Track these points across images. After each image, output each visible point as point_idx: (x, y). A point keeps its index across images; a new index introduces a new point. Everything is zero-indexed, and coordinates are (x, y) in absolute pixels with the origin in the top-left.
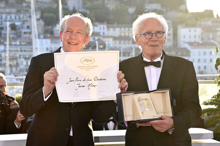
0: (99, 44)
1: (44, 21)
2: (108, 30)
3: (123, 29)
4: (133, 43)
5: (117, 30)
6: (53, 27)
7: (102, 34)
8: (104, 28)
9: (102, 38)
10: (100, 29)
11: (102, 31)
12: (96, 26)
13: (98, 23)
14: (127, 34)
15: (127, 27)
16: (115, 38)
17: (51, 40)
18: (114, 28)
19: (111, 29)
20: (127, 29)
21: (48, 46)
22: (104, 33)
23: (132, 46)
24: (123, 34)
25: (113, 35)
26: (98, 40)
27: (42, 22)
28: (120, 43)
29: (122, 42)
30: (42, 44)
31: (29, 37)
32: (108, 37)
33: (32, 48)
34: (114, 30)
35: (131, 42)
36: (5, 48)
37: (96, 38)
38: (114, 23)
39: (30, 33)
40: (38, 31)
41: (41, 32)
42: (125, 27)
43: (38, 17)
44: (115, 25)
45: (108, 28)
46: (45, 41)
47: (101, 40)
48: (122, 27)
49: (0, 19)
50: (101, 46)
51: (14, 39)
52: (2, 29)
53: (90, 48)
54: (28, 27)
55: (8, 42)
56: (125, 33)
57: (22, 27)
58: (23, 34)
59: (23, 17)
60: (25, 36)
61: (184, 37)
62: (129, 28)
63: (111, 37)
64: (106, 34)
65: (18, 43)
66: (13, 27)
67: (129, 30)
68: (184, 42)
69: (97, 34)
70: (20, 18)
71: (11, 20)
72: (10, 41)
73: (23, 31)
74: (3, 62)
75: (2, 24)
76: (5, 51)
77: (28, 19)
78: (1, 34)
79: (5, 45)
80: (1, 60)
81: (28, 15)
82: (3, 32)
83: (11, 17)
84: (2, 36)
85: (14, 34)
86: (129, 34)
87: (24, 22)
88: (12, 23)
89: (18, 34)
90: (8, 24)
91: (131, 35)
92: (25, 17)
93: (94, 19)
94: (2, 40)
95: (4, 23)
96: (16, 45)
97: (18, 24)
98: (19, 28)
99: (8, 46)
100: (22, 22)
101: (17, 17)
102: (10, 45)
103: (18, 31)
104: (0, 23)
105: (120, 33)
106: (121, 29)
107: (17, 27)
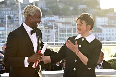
0: (55, 26)
2: (59, 19)
3: (67, 18)
4: (73, 25)
5: (64, 19)
7: (56, 21)
8: (57, 18)
9: (56, 23)
10: (55, 18)
11: (56, 19)
12: (53, 17)
13: (54, 15)
15: (69, 17)
16: (63, 23)
18: (63, 17)
19: (61, 19)
20: (69, 18)
22: (57, 20)
23: (72, 27)
24: (67, 21)
26: (54, 24)
28: (66, 26)
29: (67, 25)
31: (18, 23)
32: (59, 22)
34: (62, 19)
35: (71, 25)
36: (5, 28)
37: (53, 23)
38: (62, 15)
39: (18, 21)
40: (23, 20)
42: (68, 17)
44: (63, 16)
45: (59, 17)
47: (56, 24)
49: (2, 14)
50: (56, 28)
51: (10, 24)
52: (3, 18)
53: (50, 28)
54: (17, 18)
55: (6, 26)
56: (68, 20)
57: (14, 18)
58: (14, 21)
59: (15, 12)
60: (16, 22)
61: (99, 22)
62: (70, 17)
63: (61, 22)
64: (58, 21)
65: (12, 26)
66: (9, 18)
67: (70, 19)
68: (99, 25)
69: (54, 21)
70: (13, 13)
71: (8, 14)
72: (8, 25)
73: (15, 19)
74: (4, 36)
75: (3, 16)
76: (5, 30)
77: (17, 13)
78: (3, 21)
79: (5, 27)
80: (3, 35)
81: (17, 11)
82: (4, 20)
83: (8, 13)
84: (4, 22)
85: (9, 21)
86: (70, 21)
87: (15, 15)
88: (9, 15)
89: (12, 21)
90: (7, 16)
91: (71, 21)
92: (16, 12)
93: (52, 13)
94: (3, 25)
95: (4, 15)
96: (11, 27)
97: (12, 16)
98: (13, 18)
99: (7, 28)
100: (14, 15)
101: (12, 12)
102: (8, 27)
103: (12, 20)
104: (2, 15)
105: (66, 20)
106: (66, 19)
107: (12, 18)
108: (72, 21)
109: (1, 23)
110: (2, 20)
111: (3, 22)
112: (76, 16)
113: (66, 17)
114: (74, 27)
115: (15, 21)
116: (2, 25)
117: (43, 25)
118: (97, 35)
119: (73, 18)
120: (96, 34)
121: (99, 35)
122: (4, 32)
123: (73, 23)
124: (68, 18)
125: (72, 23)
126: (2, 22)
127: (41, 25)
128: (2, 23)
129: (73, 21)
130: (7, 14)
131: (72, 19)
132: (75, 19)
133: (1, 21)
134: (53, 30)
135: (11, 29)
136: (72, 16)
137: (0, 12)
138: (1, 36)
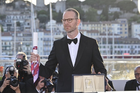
1: (40, 20)
2: (83, 26)
3: (93, 25)
4: (101, 34)
5: (90, 26)
6: (45, 24)
14: (96, 29)
15: (96, 24)
16: (88, 32)
17: (44, 33)
18: (87, 24)
19: (85, 25)
20: (96, 25)
21: (42, 37)
22: (80, 28)
23: (100, 37)
24: (93, 29)
25: (87, 29)
27: (38, 21)
28: (91, 35)
29: (93, 34)
31: (29, 31)
33: (31, 38)
34: (87, 26)
35: (99, 34)
36: (13, 38)
38: (87, 21)
39: (30, 28)
40: (36, 27)
42: (95, 24)
43: (36, 17)
44: (88, 22)
45: (83, 24)
46: (40, 33)
48: (93, 24)
51: (19, 32)
52: (11, 25)
54: (28, 24)
55: (15, 35)
56: (95, 28)
57: (24, 24)
59: (25, 17)
60: (27, 30)
61: (136, 30)
62: (98, 24)
63: (85, 30)
64: (82, 29)
65: (21, 35)
66: (18, 24)
67: (97, 26)
68: (136, 34)
70: (23, 18)
71: (17, 19)
72: (17, 34)
73: (25, 26)
74: (11, 48)
75: (10, 22)
76: (13, 40)
77: (29, 19)
78: (10, 29)
79: (13, 36)
80: (10, 47)
81: (28, 16)
82: (12, 27)
83: (17, 17)
85: (19, 29)
86: (97, 28)
87: (26, 20)
88: (18, 21)
89: (22, 29)
90: (15, 22)
91: (99, 29)
92: (26, 17)
94: (11, 33)
95: (12, 21)
97: (21, 22)
98: (23, 25)
99: (15, 37)
100: (24, 21)
101: (21, 17)
102: (17, 36)
103: (22, 27)
104: (9, 21)
106: (92, 25)
107: (21, 24)
108: (101, 29)
109: (8, 31)
110: (9, 27)
111: (10, 30)
112: (105, 22)
113: (92, 24)
114: (103, 37)
115: (26, 28)
116: (9, 33)
117: (61, 34)
118: (134, 47)
119: (102, 25)
120: (132, 46)
121: (136, 47)
122: (11, 43)
123: (102, 32)
124: (95, 25)
125: (100, 31)
126: (9, 29)
127: (60, 34)
128: (9, 31)
129: (102, 29)
131: (100, 26)
132: (104, 26)
133: (8, 29)
135: (20, 39)
136: (100, 22)
137: (7, 17)
138: (8, 48)
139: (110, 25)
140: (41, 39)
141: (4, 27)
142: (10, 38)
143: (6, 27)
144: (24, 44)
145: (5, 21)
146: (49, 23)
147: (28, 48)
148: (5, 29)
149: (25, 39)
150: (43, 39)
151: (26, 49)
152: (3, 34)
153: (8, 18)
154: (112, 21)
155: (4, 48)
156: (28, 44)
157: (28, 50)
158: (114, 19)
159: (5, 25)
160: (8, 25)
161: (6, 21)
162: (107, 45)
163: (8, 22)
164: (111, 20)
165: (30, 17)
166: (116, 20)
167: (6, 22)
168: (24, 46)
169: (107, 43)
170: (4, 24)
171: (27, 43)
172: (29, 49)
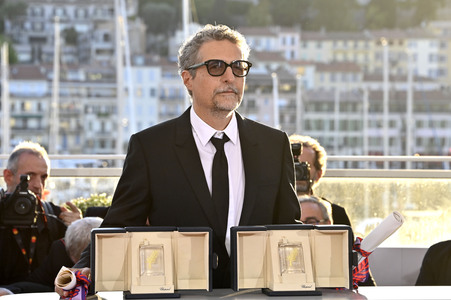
0: (282, 82)
1: (146, 22)
2: (305, 46)
3: (340, 44)
4: (367, 78)
5: (327, 45)
6: (167, 38)
7: (288, 56)
8: (293, 42)
9: (287, 67)
10: (284, 42)
11: (287, 49)
12: (275, 35)
13: (277, 29)
14: (351, 57)
15: (351, 38)
16: (320, 67)
17: (163, 70)
18: (320, 40)
19: (312, 45)
20: (351, 44)
21: (155, 85)
22: (293, 54)
23: (364, 86)
24: (340, 57)
25: (317, 59)
26: (279, 71)
27: (140, 26)
28: (333, 79)
29: (339, 76)
30: (139, 79)
31: (109, 62)
32: (303, 63)
33: (115, 89)
34: (319, 46)
35: (360, 76)
36: (50, 87)
37: (274, 66)
38: (317, 29)
39: (112, 52)
40: (131, 47)
41: (139, 50)
42: (345, 40)
43: (132, 11)
44: (323, 32)
45: (304, 40)
46: (146, 71)
47: (286, 72)
48: (340, 39)
49: (39, 19)
50: (287, 87)
51: (73, 67)
52: (43, 40)
53: (258, 91)
54: (107, 38)
55: (55, 75)
56: (345, 54)
57: (93, 37)
58: (93, 53)
59: (95, 13)
60: (100, 58)
62: (356, 40)
63: (311, 63)
64: (298, 56)
65: (81, 76)
66: (71, 37)
67: (356, 46)
69: (277, 56)
70: (86, 15)
71: (64, 18)
72: (62, 71)
73: (95, 46)
74: (45, 122)
75: (43, 28)
76: (49, 95)
77: (108, 18)
78: (40, 53)
79: (50, 81)
80: (39, 118)
81: (106, 7)
82: (46, 48)
83: (65, 13)
84: (44, 57)
86: (355, 55)
87: (97, 24)
88: (68, 26)
89: (83, 55)
91: (361, 58)
92: (99, 12)
93: (269, 18)
94: (43, 70)
95: (47, 26)
96: (76, 81)
97: (81, 28)
98: (86, 40)
99: (56, 83)
100: (91, 26)
101: (81, 12)
102: (62, 80)
103: (82, 46)
104: (38, 26)
105: (335, 53)
106: (335, 45)
107: (81, 38)
108: (366, 59)
109: (32, 61)
110: (36, 46)
111: (40, 58)
112: (385, 31)
113: (335, 40)
114: (375, 86)
115: (98, 52)
116: (37, 69)
119: (372, 44)
122: (45, 105)
123: (371, 69)
124: (345, 45)
125: (366, 67)
126: (37, 55)
128: (37, 63)
129: (371, 56)
130: (61, 21)
131: (367, 46)
132: (378, 49)
133: (33, 52)
134: (272, 97)
135: (74, 91)
136: (367, 33)
137: (29, 11)
138: (32, 123)
139: (401, 43)
140: (153, 92)
141: (18, 48)
142: (39, 87)
143: (27, 48)
144: (90, 110)
145: (22, 27)
146: (179, 34)
147: (103, 125)
148: (24, 52)
149: (94, 92)
150: (158, 93)
151: (97, 126)
152: (15, 71)
153: (34, 14)
154: (410, 30)
155: (20, 123)
156: (103, 110)
157: (103, 131)
158: (416, 22)
159: (25, 38)
160: (32, 40)
161: (28, 25)
162: (386, 117)
163: (33, 28)
164: (404, 27)
165: (112, 11)
166: (423, 24)
167: (26, 30)
168: (91, 117)
169: (386, 108)
170: (19, 35)
171: (99, 107)
172: (109, 126)
